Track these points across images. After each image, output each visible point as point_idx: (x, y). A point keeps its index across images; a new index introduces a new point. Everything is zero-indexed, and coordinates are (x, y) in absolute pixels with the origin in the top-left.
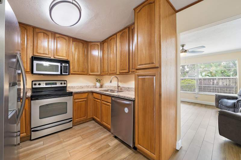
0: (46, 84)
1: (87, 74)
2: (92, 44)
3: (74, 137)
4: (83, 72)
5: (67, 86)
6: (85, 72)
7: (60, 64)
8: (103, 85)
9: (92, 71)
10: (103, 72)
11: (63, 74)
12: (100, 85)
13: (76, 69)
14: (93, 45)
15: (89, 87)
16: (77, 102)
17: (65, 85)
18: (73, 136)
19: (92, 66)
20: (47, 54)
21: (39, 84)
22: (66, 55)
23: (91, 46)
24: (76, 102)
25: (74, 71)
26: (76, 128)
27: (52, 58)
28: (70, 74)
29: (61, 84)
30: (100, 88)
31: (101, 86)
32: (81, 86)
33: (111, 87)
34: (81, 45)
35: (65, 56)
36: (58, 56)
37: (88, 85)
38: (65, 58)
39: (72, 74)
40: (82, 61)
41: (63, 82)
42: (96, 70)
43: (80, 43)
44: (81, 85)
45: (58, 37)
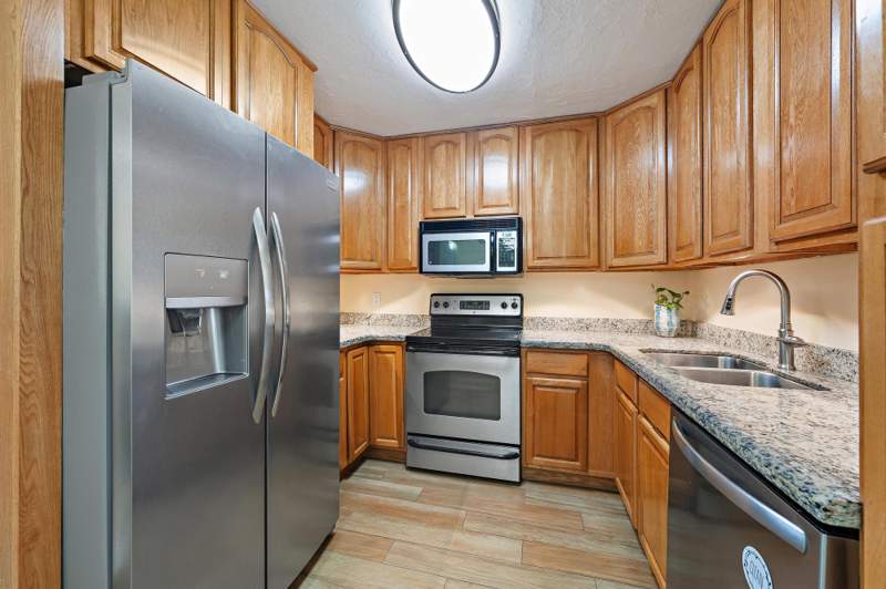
0: (463, 305)
1: (597, 267)
2: (620, 115)
3: (497, 529)
4: (577, 257)
5: (525, 315)
6: (589, 257)
7: (488, 234)
8: (701, 322)
9: (623, 250)
10: (679, 249)
11: (499, 269)
12: (675, 321)
13: (548, 247)
14: (623, 120)
15: (619, 325)
16: (539, 386)
17: (517, 312)
18: (499, 524)
19: (619, 223)
20: (455, 208)
21: (446, 305)
22: (511, 198)
23: (615, 127)
24: (534, 386)
25: (539, 258)
26: (533, 492)
27: (470, 217)
28: (525, 268)
29: (504, 306)
30: (678, 335)
31: (688, 328)
32: (579, 321)
33: (743, 341)
34: (567, 139)
35: (507, 201)
36: (485, 207)
37: (612, 316)
38: (507, 211)
39: (533, 269)
40: (573, 210)
41: (509, 300)
42: (639, 242)
43: (565, 134)
44: (581, 317)
45: (486, 140)
